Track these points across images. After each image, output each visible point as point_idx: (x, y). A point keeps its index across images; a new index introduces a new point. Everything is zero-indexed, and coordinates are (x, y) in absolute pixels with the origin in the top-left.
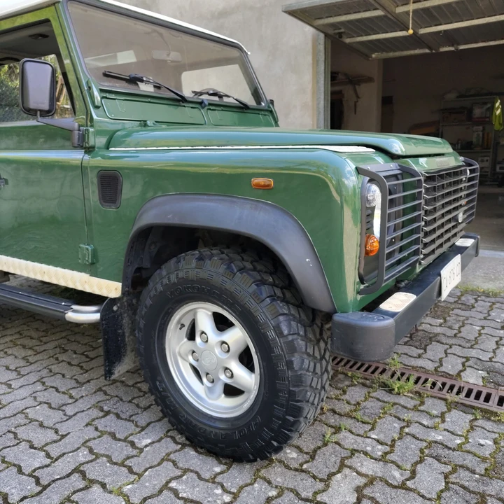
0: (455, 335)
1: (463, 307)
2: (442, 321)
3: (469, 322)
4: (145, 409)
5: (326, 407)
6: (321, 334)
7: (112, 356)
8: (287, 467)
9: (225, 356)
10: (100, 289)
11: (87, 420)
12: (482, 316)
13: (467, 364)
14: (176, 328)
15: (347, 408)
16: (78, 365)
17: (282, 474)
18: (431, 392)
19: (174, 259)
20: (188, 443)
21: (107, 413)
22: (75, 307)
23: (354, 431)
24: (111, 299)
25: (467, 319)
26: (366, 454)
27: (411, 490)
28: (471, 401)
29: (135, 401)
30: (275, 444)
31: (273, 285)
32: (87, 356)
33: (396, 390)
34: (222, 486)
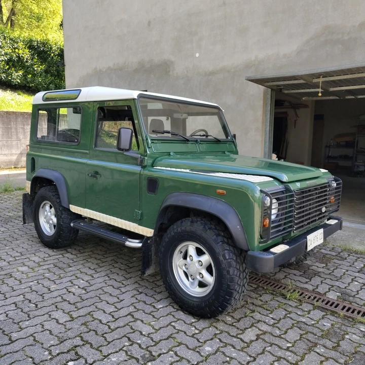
0: (330, 274)
1: (340, 258)
2: (324, 265)
3: (340, 267)
4: (159, 293)
5: (249, 301)
6: (244, 261)
7: (146, 265)
8: (226, 323)
9: (200, 267)
10: (143, 232)
11: (132, 295)
12: (349, 264)
13: (331, 289)
14: (178, 253)
15: (261, 303)
16: (124, 270)
17: (223, 326)
18: (307, 300)
19: (180, 221)
20: (180, 309)
21: (141, 293)
22: (130, 240)
23: (261, 312)
24: (148, 237)
25: (340, 265)
26: (265, 322)
27: (282, 338)
28: (328, 307)
29: (154, 289)
30: (220, 309)
31: (224, 236)
32: (128, 266)
33: (288, 297)
34: (195, 327)
